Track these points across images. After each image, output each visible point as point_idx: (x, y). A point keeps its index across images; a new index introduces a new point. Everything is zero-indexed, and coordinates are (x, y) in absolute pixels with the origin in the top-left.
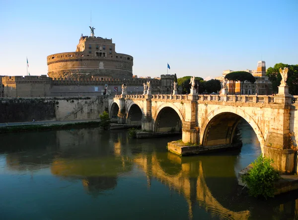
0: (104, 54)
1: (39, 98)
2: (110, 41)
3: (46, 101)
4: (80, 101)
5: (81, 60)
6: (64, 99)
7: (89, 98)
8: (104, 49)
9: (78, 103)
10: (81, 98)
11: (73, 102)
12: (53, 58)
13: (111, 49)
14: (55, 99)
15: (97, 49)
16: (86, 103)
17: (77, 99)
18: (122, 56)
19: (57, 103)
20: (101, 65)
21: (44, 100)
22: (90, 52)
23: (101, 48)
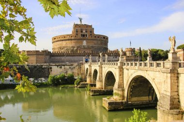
0: (86, 35)
1: (39, 65)
2: (91, 26)
3: (44, 67)
4: (66, 67)
5: (71, 40)
6: (56, 65)
7: (72, 65)
8: (86, 32)
9: (65, 68)
10: (66, 65)
11: (61, 67)
12: (55, 39)
13: (91, 32)
14: (50, 65)
15: (82, 32)
16: (70, 68)
17: (64, 65)
18: (99, 36)
19: (51, 68)
20: (85, 43)
21: (42, 66)
22: (77, 34)
23: (84, 31)
